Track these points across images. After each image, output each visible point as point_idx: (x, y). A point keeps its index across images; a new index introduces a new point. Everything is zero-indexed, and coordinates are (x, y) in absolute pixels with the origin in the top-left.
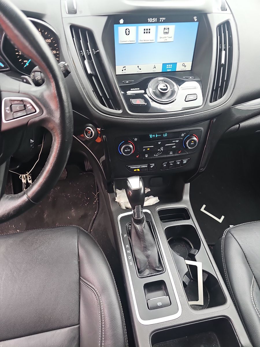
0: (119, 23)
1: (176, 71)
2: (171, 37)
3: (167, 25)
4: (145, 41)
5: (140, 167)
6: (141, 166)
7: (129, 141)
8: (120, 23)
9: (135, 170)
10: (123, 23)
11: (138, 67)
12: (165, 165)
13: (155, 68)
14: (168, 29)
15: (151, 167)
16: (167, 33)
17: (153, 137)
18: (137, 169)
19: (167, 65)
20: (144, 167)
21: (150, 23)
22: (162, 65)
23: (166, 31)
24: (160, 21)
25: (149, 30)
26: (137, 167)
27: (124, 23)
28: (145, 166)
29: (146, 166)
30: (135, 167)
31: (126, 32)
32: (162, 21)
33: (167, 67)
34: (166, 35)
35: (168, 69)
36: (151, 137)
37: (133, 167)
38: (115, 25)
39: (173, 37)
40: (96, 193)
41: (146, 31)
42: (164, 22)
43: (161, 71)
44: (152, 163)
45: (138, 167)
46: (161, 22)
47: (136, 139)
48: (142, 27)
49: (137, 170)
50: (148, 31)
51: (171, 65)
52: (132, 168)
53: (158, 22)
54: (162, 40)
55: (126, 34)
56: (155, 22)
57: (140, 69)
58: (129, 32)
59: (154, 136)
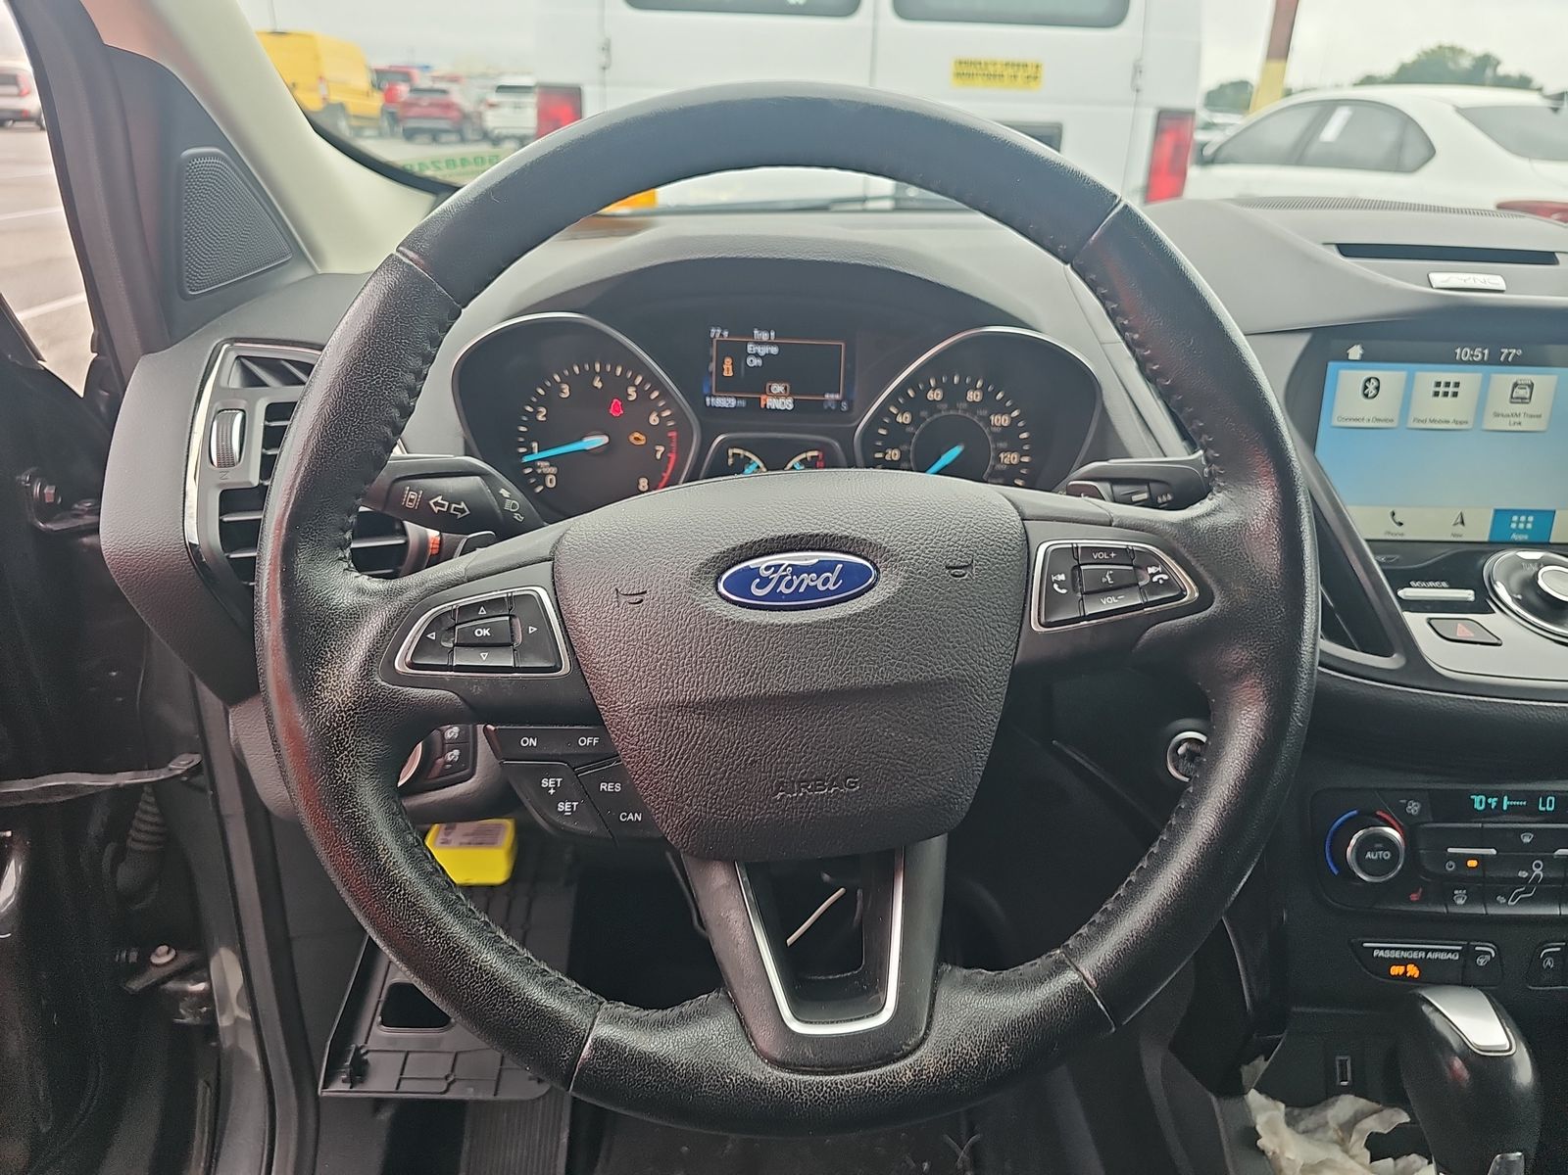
0: (1345, 358)
1: (1551, 541)
2: (1540, 416)
3: (1524, 375)
4: (1434, 421)
5: (1422, 954)
6: (1427, 951)
7: (1378, 813)
8: (1350, 357)
9: (1396, 970)
10: (1358, 357)
11: (1393, 514)
12: (1549, 963)
13: (1463, 523)
14: (1531, 386)
15: (1481, 962)
16: (1523, 400)
17: (1488, 805)
18: (1404, 962)
19: (1515, 518)
20: (1443, 956)
21: (1462, 362)
22: (1492, 512)
23: (1520, 392)
24: (1502, 359)
25: (1457, 385)
26: (1405, 955)
27: (1364, 359)
28: (1448, 951)
29: (1453, 951)
30: (1397, 954)
31: (1366, 388)
32: (1510, 359)
33: (1513, 526)
34: (1519, 408)
35: (1518, 531)
36: (1477, 806)
37: (1385, 949)
38: (1332, 365)
39: (1546, 416)
40: (963, 1137)
41: (1442, 389)
42: (1517, 362)
43: (1486, 539)
44: (1484, 940)
45: (1415, 955)
46: (1506, 363)
47: (1414, 808)
48: (1428, 377)
49: (1406, 972)
50: (1451, 390)
51: (1531, 519)
52: (1381, 953)
53: (1494, 361)
54: (1503, 424)
55: (1366, 396)
56: (1482, 362)
57: (1401, 524)
58: (1378, 388)
59: (1493, 801)
